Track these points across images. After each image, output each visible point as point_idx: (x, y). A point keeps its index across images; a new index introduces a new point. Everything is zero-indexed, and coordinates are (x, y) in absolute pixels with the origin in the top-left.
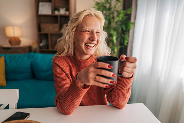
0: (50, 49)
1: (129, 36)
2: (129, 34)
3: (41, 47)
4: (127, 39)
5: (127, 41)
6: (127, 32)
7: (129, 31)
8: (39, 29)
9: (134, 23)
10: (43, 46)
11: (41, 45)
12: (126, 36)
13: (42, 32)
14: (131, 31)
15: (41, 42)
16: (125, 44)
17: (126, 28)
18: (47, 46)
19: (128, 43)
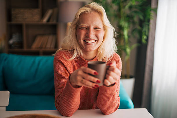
0: (25, 49)
1: (149, 29)
2: (149, 25)
3: (10, 46)
4: (147, 33)
5: (145, 37)
6: (146, 23)
7: (149, 21)
8: (9, 17)
9: (156, 10)
10: (13, 44)
11: (11, 42)
12: (145, 29)
13: (14, 22)
14: (152, 21)
15: (11, 37)
16: (144, 41)
17: (145, 16)
18: (20, 44)
19: (147, 40)
